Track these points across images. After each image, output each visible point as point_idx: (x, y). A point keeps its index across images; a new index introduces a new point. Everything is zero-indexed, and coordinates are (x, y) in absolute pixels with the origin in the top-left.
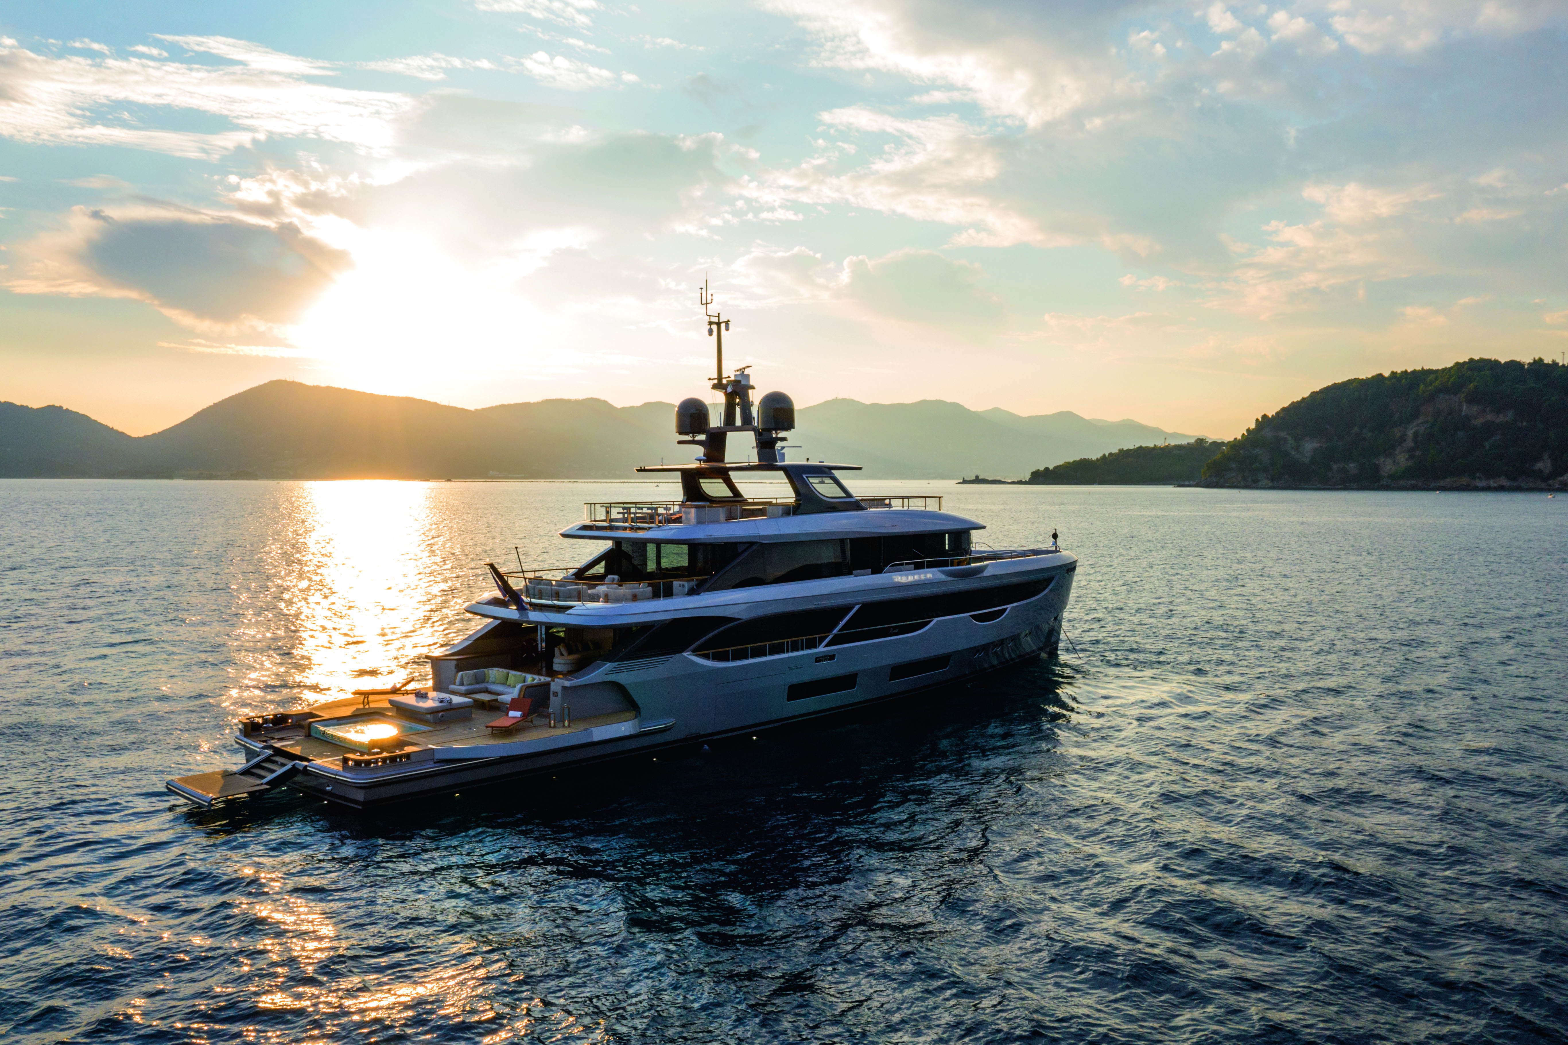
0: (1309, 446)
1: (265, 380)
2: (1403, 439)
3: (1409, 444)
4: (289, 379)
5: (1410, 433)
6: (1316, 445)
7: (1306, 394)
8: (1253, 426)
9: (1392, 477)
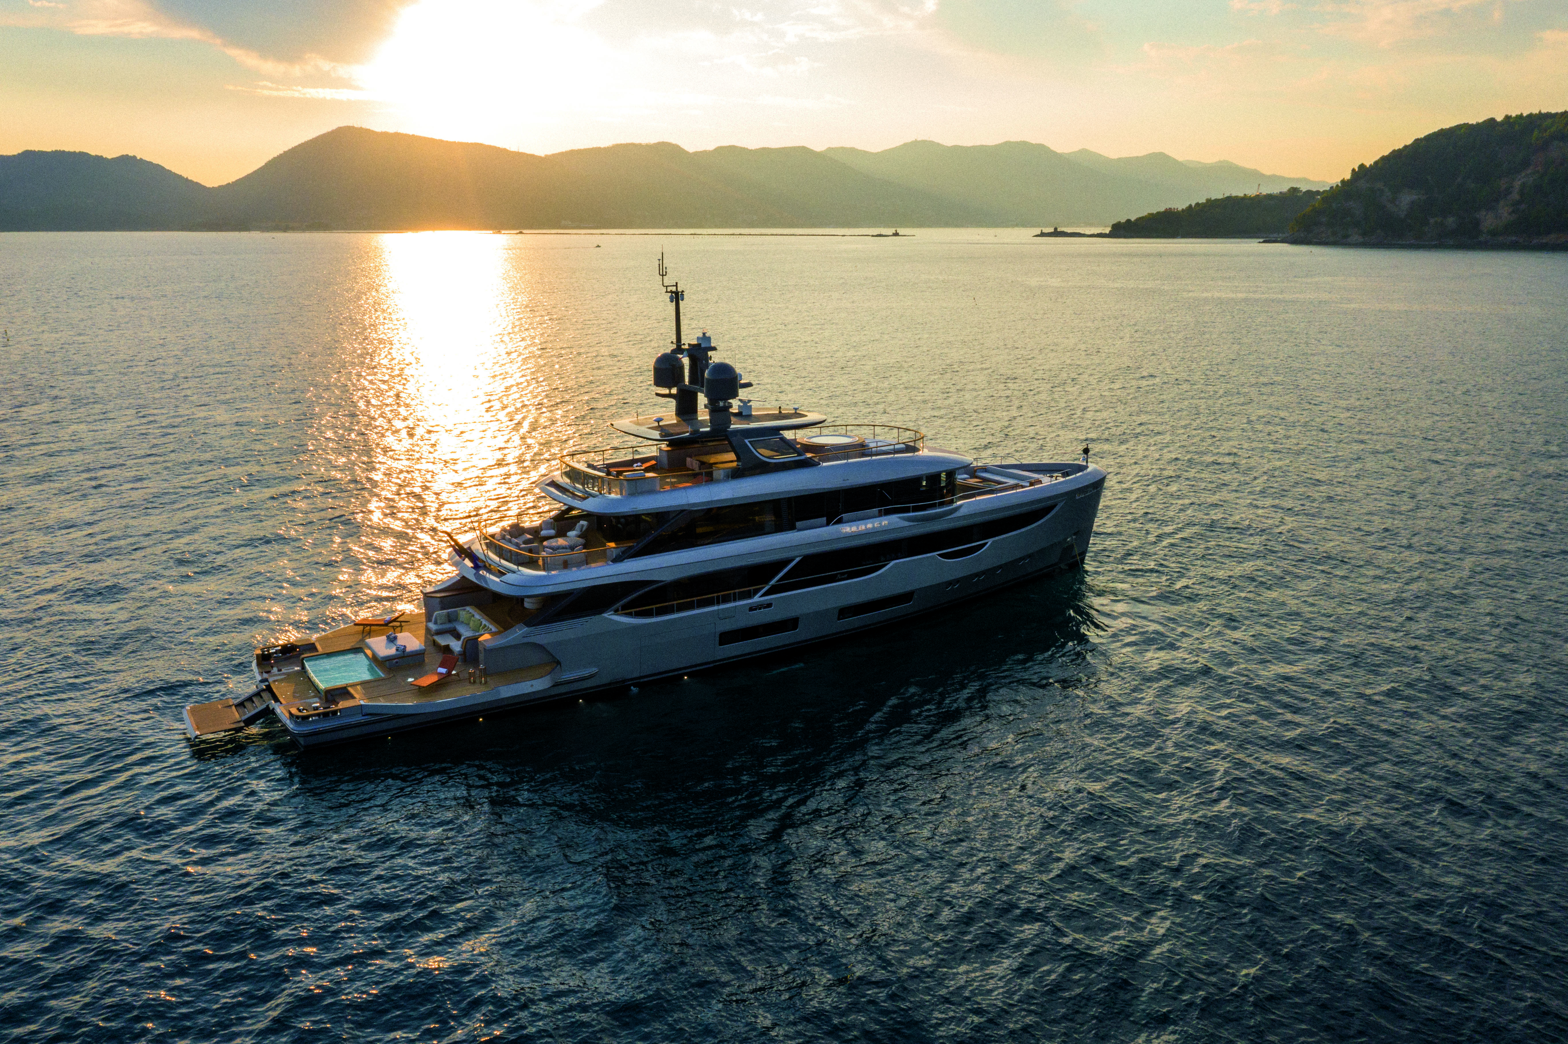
0: (1407, 198)
1: (334, 127)
2: (1508, 191)
3: (1515, 196)
4: (357, 124)
5: (1517, 184)
6: (1415, 197)
7: (1409, 142)
8: (1348, 176)
9: (1494, 233)
